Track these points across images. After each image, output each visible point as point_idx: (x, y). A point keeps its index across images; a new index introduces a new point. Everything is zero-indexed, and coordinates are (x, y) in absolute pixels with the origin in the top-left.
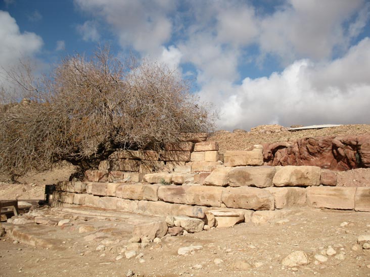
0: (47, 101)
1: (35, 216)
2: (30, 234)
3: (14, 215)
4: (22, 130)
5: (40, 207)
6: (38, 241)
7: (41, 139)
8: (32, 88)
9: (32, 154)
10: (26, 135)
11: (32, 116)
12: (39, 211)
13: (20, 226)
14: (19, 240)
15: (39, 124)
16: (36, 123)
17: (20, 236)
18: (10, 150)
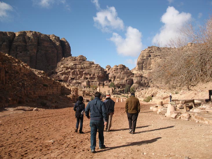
0: (205, 42)
1: (205, 108)
2: (205, 117)
3: (193, 108)
4: (193, 60)
5: (207, 103)
6: (209, 121)
7: (204, 64)
8: (195, 36)
9: (200, 73)
10: (196, 63)
11: (197, 52)
12: (206, 105)
13: (198, 113)
14: (198, 120)
15: (202, 56)
16: (200, 56)
17: (199, 118)
18: (188, 72)
